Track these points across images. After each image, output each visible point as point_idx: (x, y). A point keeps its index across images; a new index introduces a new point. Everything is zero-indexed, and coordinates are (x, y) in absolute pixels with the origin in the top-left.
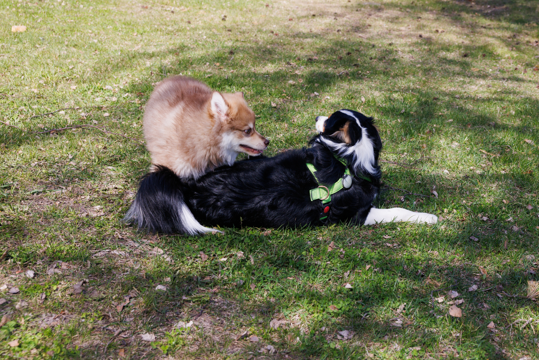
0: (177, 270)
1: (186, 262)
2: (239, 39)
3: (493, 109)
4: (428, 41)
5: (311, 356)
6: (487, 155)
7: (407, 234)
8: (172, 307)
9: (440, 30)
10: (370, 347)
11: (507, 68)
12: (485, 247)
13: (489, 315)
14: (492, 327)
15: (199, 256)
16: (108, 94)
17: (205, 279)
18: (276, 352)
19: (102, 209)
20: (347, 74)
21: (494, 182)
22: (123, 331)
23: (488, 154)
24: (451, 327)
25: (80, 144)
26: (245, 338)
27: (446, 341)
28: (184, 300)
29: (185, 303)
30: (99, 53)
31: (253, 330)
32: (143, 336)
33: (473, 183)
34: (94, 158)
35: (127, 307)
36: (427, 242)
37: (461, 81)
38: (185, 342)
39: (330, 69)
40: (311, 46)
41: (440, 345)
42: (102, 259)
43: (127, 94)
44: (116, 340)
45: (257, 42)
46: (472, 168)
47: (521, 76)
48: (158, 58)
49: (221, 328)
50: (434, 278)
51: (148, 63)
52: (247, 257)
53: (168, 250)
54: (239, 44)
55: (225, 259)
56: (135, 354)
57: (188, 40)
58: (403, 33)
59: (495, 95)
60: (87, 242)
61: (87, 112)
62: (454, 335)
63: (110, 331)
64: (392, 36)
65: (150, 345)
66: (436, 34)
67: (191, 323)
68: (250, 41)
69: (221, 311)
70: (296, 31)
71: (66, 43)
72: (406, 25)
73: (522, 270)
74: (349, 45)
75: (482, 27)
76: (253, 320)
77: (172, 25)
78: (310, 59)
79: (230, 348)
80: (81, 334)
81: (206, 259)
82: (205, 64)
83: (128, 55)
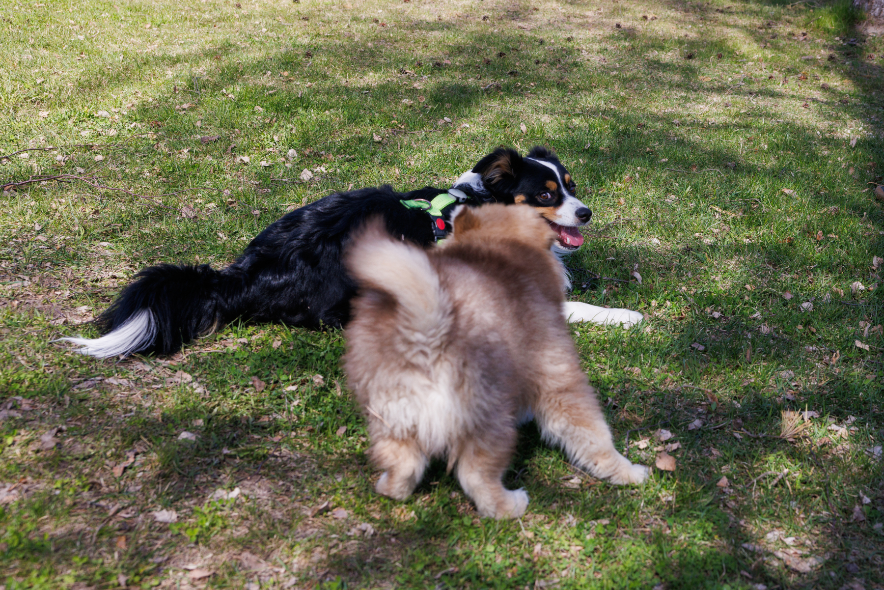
0: (214, 407)
1: (229, 394)
2: (321, 33)
3: (733, 141)
4: (630, 34)
5: (433, 538)
6: (722, 214)
7: (591, 342)
8: (205, 467)
9: (650, 17)
10: (527, 521)
11: (756, 77)
12: (715, 360)
13: (720, 466)
14: (724, 485)
15: (250, 383)
16: (102, 124)
17: (261, 420)
18: (375, 534)
19: (90, 311)
20: (498, 88)
21: (732, 257)
22: (124, 508)
23: (724, 212)
24: (659, 486)
25: (54, 206)
26: (325, 514)
27: (651, 508)
28: (226, 455)
29: (228, 460)
30: (87, 57)
31: (339, 499)
32: (156, 514)
33: (699, 260)
34: (77, 228)
35: (131, 468)
36: (623, 353)
37: (682, 97)
38: (226, 523)
39: (470, 80)
40: (440, 43)
41: (641, 516)
42: (90, 392)
43: (134, 124)
44: (111, 523)
45: (350, 37)
46: (697, 234)
47: (779, 88)
48: (186, 64)
49: (286, 498)
50: (633, 410)
51: (170, 73)
52: (330, 383)
53: (200, 376)
54: (320, 41)
55: (294, 388)
56: (143, 544)
57: (237, 34)
58: (590, 21)
59: (737, 119)
60: (64, 365)
61: (67, 154)
62: (663, 500)
63: (102, 507)
64: (572, 26)
65: (168, 529)
66: (643, 23)
67: (237, 491)
68: (339, 34)
69: (286, 471)
70: (415, 17)
71: (32, 41)
72: (595, 8)
73: (774, 395)
74: (502, 41)
75: (718, 10)
76: (339, 483)
77: (211, 11)
78: (438, 64)
79: (299, 530)
80: (54, 515)
81: (262, 389)
82: (265, 74)
83: (136, 61)
